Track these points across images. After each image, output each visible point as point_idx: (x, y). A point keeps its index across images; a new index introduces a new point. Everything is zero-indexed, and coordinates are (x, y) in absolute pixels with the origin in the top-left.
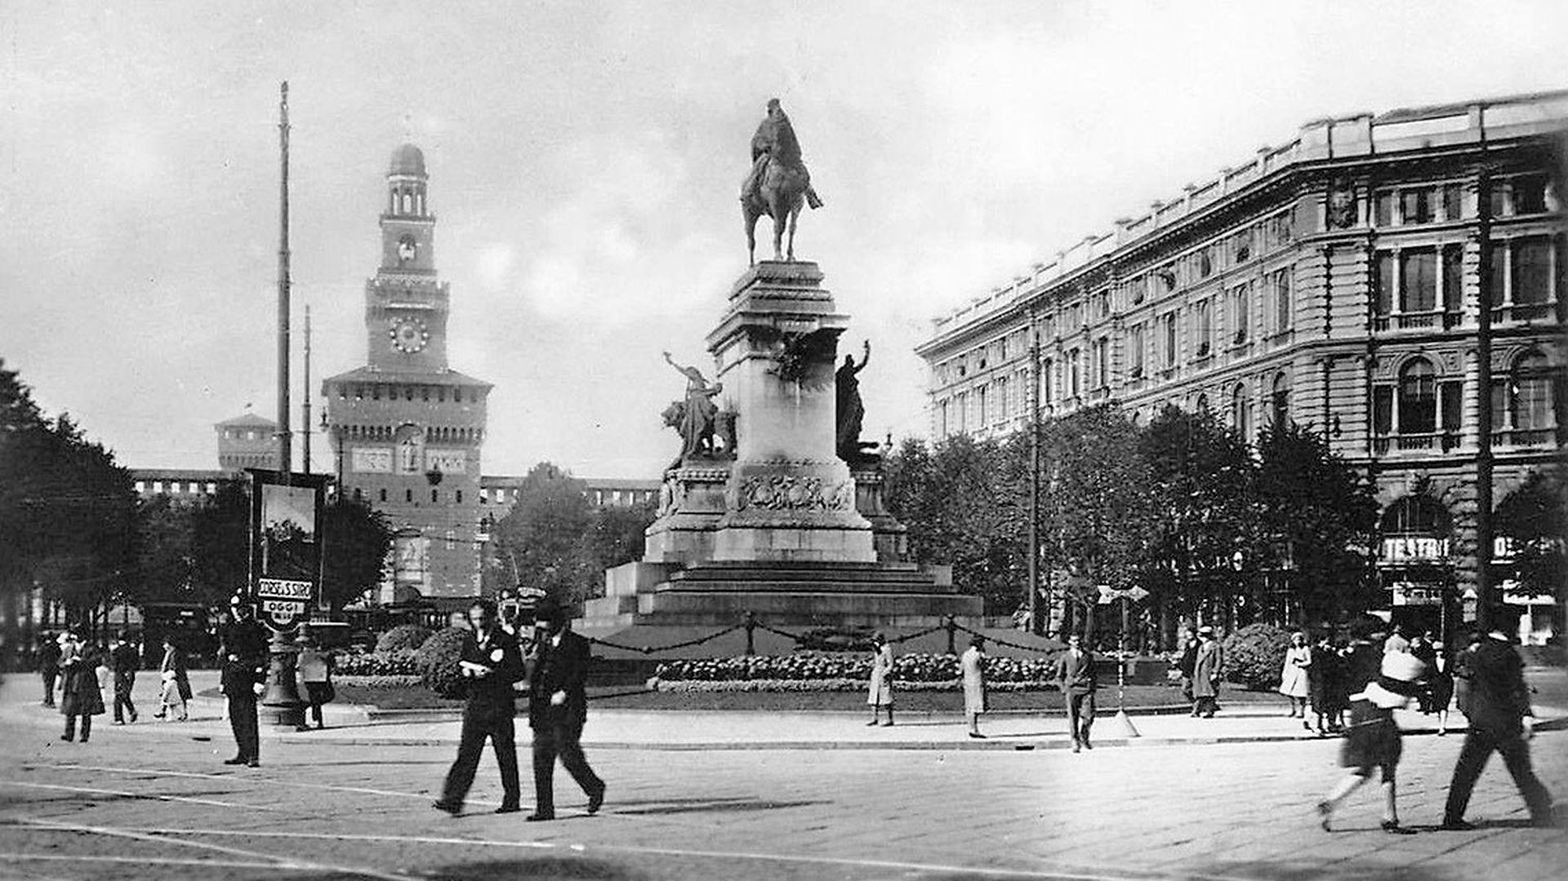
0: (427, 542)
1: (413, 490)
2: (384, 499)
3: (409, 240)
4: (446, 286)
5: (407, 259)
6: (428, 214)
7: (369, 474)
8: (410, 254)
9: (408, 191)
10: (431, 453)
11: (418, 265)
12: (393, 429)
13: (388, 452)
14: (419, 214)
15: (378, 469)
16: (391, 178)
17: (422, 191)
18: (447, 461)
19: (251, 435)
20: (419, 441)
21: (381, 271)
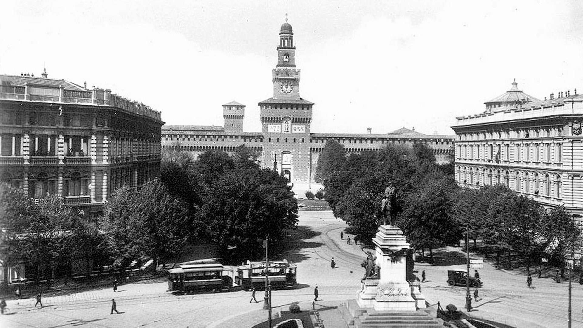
0: (292, 156)
1: (288, 138)
2: (278, 141)
3: (287, 55)
4: (299, 70)
5: (286, 61)
6: (293, 47)
7: (273, 133)
8: (287, 60)
9: (287, 39)
10: (293, 126)
11: (290, 64)
12: (281, 118)
13: (280, 126)
14: (290, 47)
15: (276, 131)
16: (281, 35)
17: (291, 38)
18: (299, 129)
19: (234, 108)
20: (290, 122)
21: (277, 66)
